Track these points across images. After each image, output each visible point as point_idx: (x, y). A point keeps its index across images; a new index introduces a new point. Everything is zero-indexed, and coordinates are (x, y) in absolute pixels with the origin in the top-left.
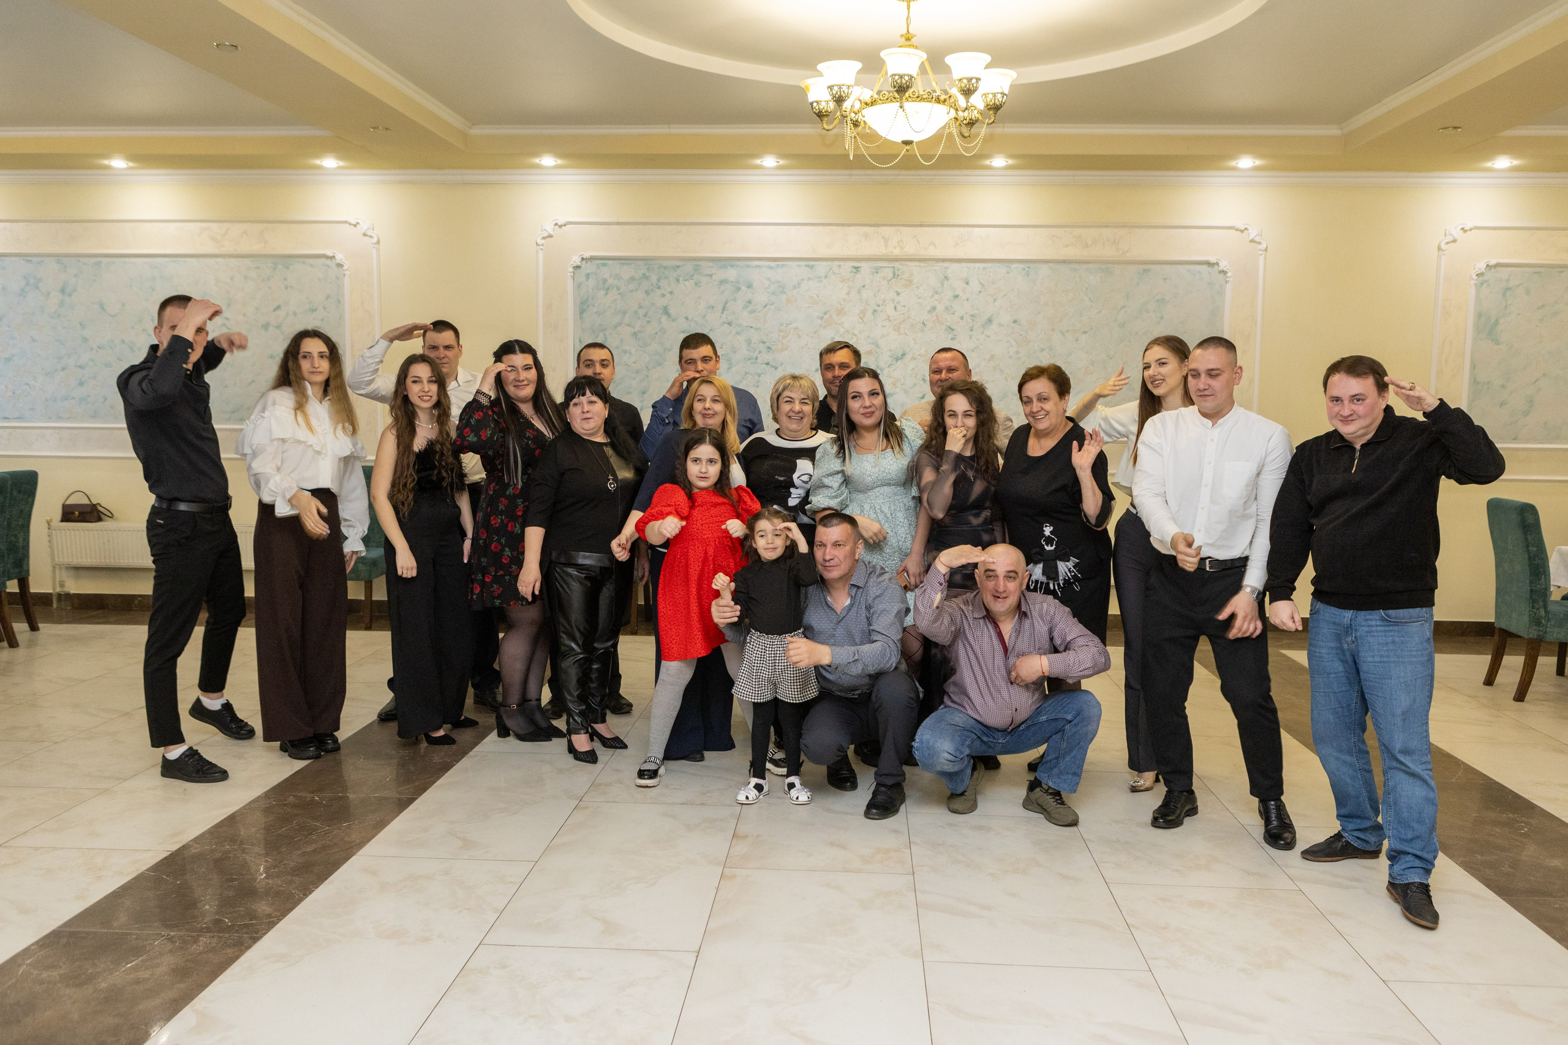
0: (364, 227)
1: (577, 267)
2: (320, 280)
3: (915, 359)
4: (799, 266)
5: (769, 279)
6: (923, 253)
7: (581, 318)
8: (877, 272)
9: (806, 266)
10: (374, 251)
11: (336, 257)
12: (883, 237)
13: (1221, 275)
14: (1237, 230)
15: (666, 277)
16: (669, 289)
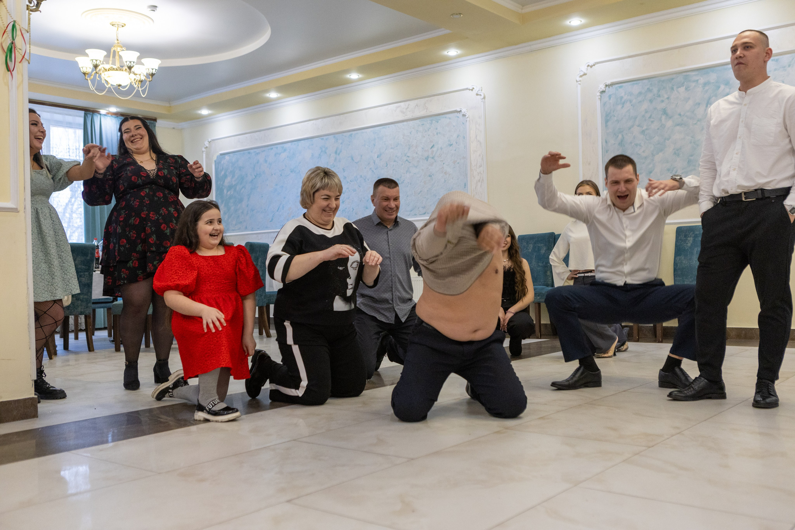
0: (476, 90)
1: (603, 92)
2: (454, 126)
10: (482, 104)
11: (462, 111)
15: (664, 88)
16: (666, 96)
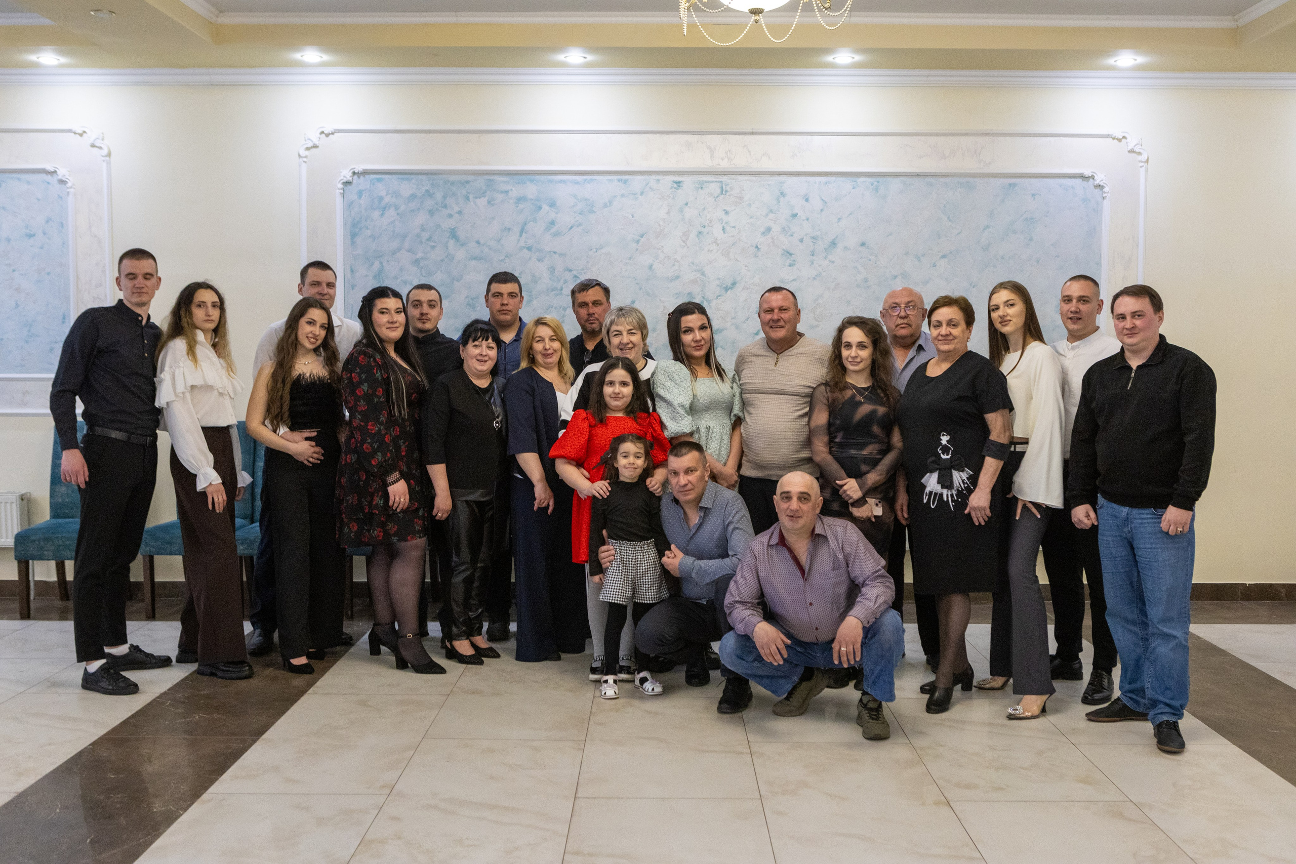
0: (90, 137)
1: (347, 183)
2: (39, 200)
3: (747, 289)
4: (610, 180)
5: (575, 196)
6: (756, 166)
7: (353, 243)
8: (702, 188)
9: (619, 180)
10: (104, 165)
11: (59, 173)
12: (709, 147)
13: (1097, 191)
14: (1114, 139)
15: (454, 194)
16: (457, 209)
